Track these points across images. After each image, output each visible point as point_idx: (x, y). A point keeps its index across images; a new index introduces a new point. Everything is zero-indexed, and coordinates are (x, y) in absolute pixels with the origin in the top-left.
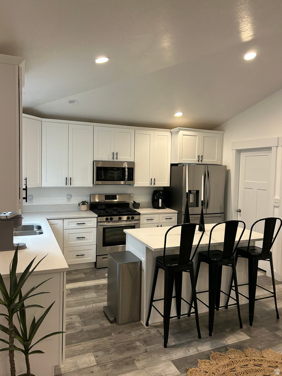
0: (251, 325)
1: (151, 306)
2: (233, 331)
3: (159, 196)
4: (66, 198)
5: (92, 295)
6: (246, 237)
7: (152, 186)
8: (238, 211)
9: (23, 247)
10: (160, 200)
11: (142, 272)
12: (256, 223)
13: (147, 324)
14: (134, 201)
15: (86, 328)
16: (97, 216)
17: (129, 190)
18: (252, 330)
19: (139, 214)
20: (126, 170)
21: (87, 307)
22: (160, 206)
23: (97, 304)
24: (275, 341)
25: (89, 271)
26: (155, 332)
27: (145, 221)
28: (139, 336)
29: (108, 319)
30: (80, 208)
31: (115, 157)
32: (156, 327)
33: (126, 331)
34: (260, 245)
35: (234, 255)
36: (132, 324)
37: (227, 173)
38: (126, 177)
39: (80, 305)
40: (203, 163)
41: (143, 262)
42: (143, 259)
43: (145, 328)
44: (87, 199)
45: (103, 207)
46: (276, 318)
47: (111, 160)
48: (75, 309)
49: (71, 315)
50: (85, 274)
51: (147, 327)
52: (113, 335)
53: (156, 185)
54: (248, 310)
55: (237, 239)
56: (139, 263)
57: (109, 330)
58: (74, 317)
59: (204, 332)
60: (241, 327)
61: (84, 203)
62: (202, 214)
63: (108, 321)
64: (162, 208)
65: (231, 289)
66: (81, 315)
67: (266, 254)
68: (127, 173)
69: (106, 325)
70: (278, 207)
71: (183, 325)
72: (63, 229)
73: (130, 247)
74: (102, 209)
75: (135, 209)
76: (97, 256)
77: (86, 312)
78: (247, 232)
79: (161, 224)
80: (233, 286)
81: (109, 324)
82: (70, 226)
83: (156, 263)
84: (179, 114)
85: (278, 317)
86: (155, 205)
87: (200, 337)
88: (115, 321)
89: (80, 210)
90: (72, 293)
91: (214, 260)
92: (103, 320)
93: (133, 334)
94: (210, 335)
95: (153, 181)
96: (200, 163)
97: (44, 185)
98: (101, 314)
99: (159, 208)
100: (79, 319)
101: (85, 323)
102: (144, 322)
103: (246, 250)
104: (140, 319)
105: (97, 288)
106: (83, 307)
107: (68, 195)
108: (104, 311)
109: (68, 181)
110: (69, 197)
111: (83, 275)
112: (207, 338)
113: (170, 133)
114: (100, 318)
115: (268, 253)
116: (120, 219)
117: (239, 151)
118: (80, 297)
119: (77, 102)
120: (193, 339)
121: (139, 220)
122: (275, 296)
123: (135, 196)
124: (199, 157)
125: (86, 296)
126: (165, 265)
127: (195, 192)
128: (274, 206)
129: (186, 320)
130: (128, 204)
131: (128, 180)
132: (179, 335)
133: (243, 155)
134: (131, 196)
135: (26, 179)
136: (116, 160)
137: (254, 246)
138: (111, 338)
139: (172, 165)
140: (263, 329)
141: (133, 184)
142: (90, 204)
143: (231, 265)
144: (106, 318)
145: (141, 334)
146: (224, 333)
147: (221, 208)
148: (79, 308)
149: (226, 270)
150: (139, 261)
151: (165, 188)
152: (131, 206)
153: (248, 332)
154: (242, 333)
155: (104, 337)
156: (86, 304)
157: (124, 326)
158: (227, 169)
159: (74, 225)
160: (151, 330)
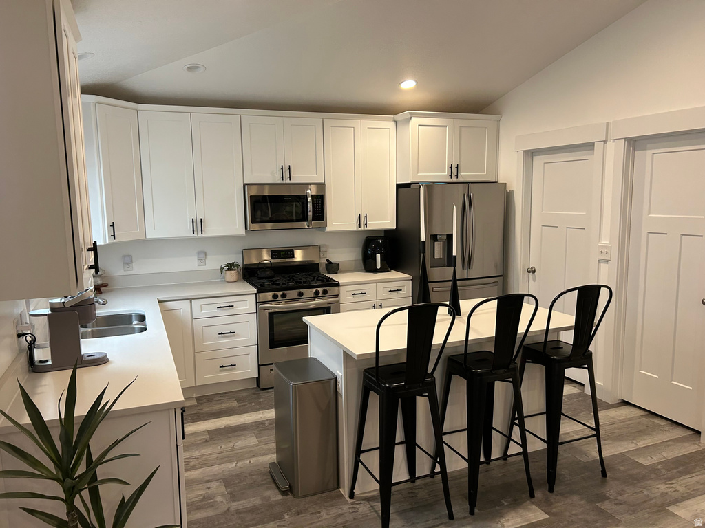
0: (551, 490)
1: (357, 461)
2: (516, 504)
3: (375, 248)
4: (196, 258)
5: (251, 441)
6: (539, 325)
7: (362, 228)
8: (529, 272)
9: (101, 361)
10: (378, 256)
11: (339, 397)
12: (559, 296)
13: (352, 495)
14: (327, 260)
15: (234, 506)
16: (255, 290)
17: (317, 238)
18: (552, 501)
19: (338, 284)
20: (310, 199)
21: (240, 464)
22: (378, 266)
23: (260, 458)
24: (596, 521)
25: (245, 394)
26: (366, 509)
27: (350, 298)
28: (336, 518)
29: (278, 487)
30: (224, 277)
31: (286, 174)
32: (369, 499)
33: (311, 510)
34: (568, 338)
35: (518, 361)
36: (323, 495)
37: (508, 197)
38: (310, 214)
39: (226, 462)
40: (460, 179)
41: (339, 379)
42: (339, 373)
43: (347, 503)
44: (237, 259)
45: (269, 273)
46: (601, 476)
47: (280, 181)
48: (217, 469)
49: (208, 481)
50: (239, 400)
51: (352, 501)
52: (286, 517)
53: (369, 228)
54: (544, 463)
55: (522, 329)
56: (333, 381)
57: (278, 509)
58: (214, 485)
59: (460, 508)
60: (532, 495)
61: (230, 267)
62: (455, 280)
63: (277, 491)
64: (383, 270)
65: (513, 424)
66: (227, 481)
67: (581, 355)
68: (310, 206)
69: (273, 499)
70: (606, 261)
71: (422, 494)
72: (192, 319)
73: (315, 349)
74: (266, 278)
75: (330, 276)
76: (259, 366)
77: (237, 475)
78: (543, 312)
79: (381, 302)
80: (516, 419)
81: (280, 497)
82: (204, 311)
83: (364, 381)
84: (408, 84)
85: (604, 474)
86: (369, 266)
87: (451, 517)
88: (290, 491)
89: (224, 281)
90: (211, 439)
91: (476, 373)
92: (268, 489)
93: (324, 514)
94: (472, 512)
95: (363, 219)
96: (454, 179)
97: (150, 235)
98: (265, 477)
99: (376, 271)
100: (223, 489)
101: (233, 497)
102: (345, 491)
103: (541, 348)
104: (338, 486)
105: (259, 426)
106: (231, 466)
107: (199, 253)
108: (270, 472)
109: (198, 225)
110: (202, 256)
111: (235, 404)
112: (465, 518)
113: (393, 124)
114: (264, 484)
115: (584, 355)
116: (301, 294)
117: (530, 154)
118: (225, 446)
119: (202, 69)
120: (438, 522)
121: (337, 296)
122: (598, 435)
123: (330, 250)
124: (451, 168)
125: (239, 444)
126: (379, 386)
127: (445, 237)
128: (600, 261)
129: (425, 485)
130: (317, 265)
131: (313, 220)
132: (412, 514)
133: (538, 161)
134: (322, 249)
135: (113, 226)
136: (288, 181)
137: (558, 341)
138: (283, 523)
139: (399, 186)
140: (575, 498)
141: (325, 227)
142: (244, 269)
143: (511, 380)
144: (273, 485)
145: (340, 515)
146: (497, 508)
147: (496, 266)
148: (223, 467)
149: (501, 390)
150: (331, 377)
151: (387, 231)
152: (322, 269)
153: (546, 505)
154: (534, 507)
155: (268, 522)
156: (237, 458)
157: (309, 499)
158: (508, 190)
159: (213, 311)
160: (358, 506)
